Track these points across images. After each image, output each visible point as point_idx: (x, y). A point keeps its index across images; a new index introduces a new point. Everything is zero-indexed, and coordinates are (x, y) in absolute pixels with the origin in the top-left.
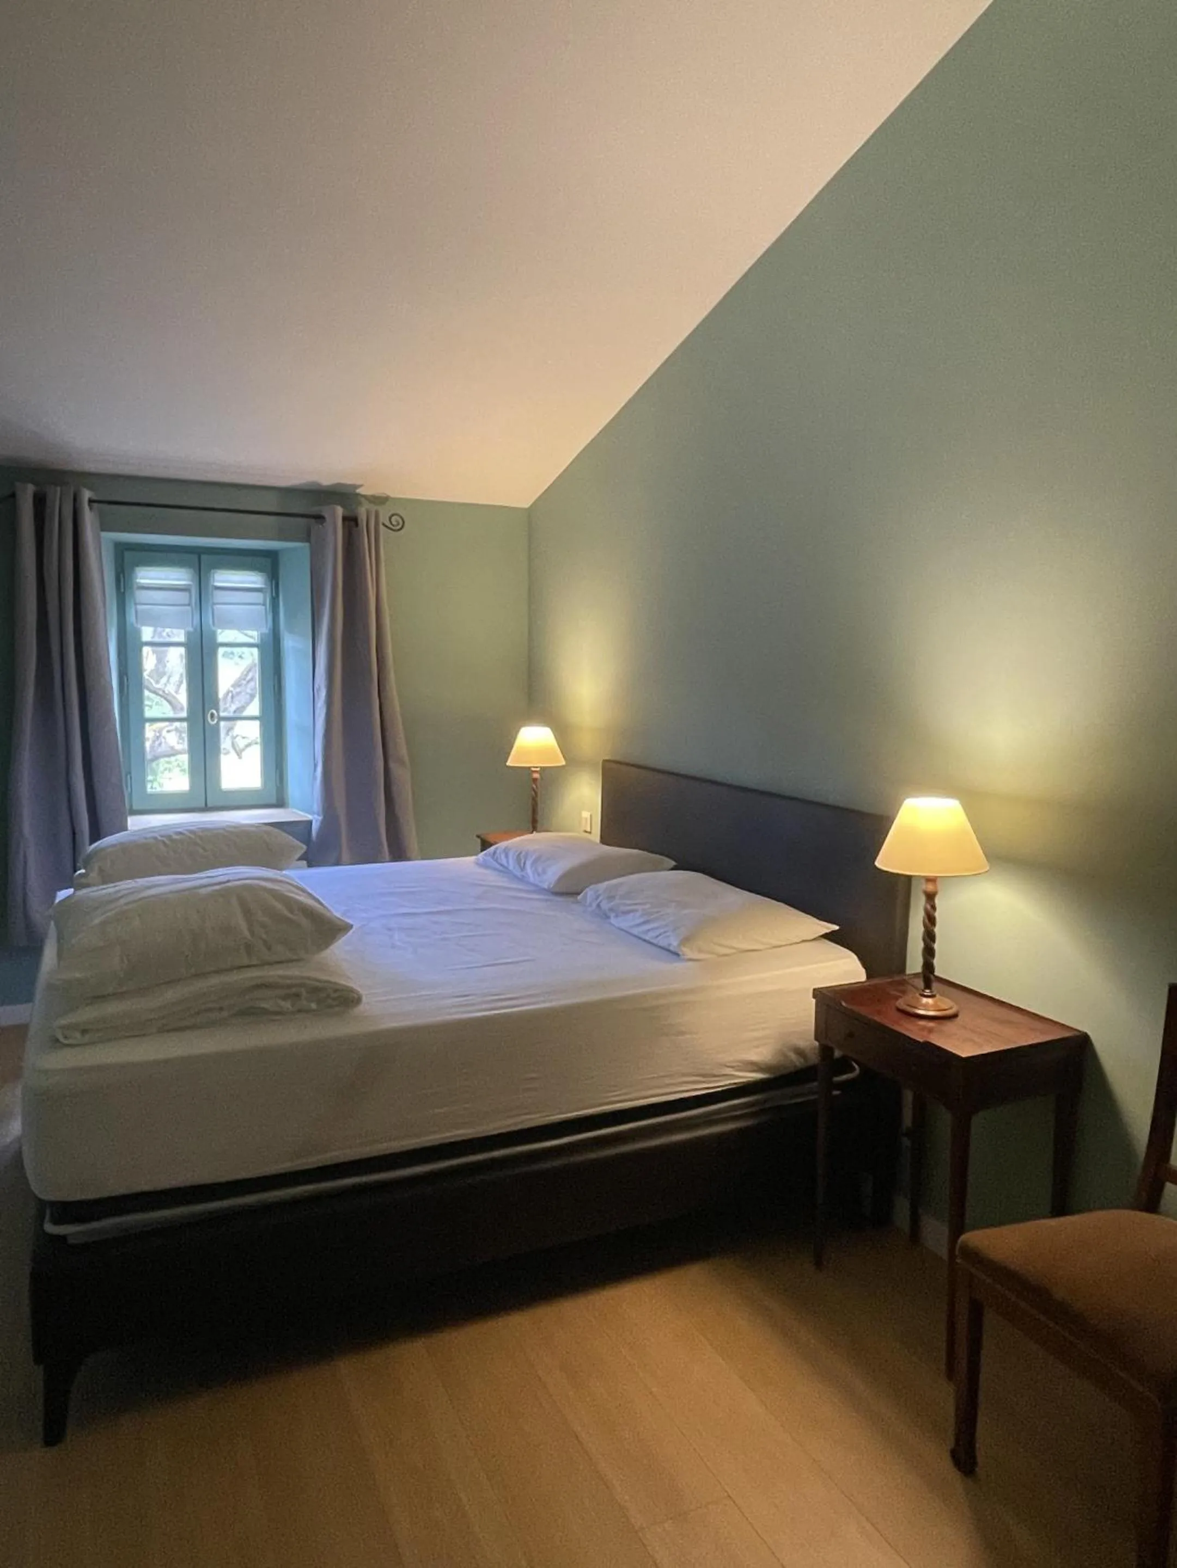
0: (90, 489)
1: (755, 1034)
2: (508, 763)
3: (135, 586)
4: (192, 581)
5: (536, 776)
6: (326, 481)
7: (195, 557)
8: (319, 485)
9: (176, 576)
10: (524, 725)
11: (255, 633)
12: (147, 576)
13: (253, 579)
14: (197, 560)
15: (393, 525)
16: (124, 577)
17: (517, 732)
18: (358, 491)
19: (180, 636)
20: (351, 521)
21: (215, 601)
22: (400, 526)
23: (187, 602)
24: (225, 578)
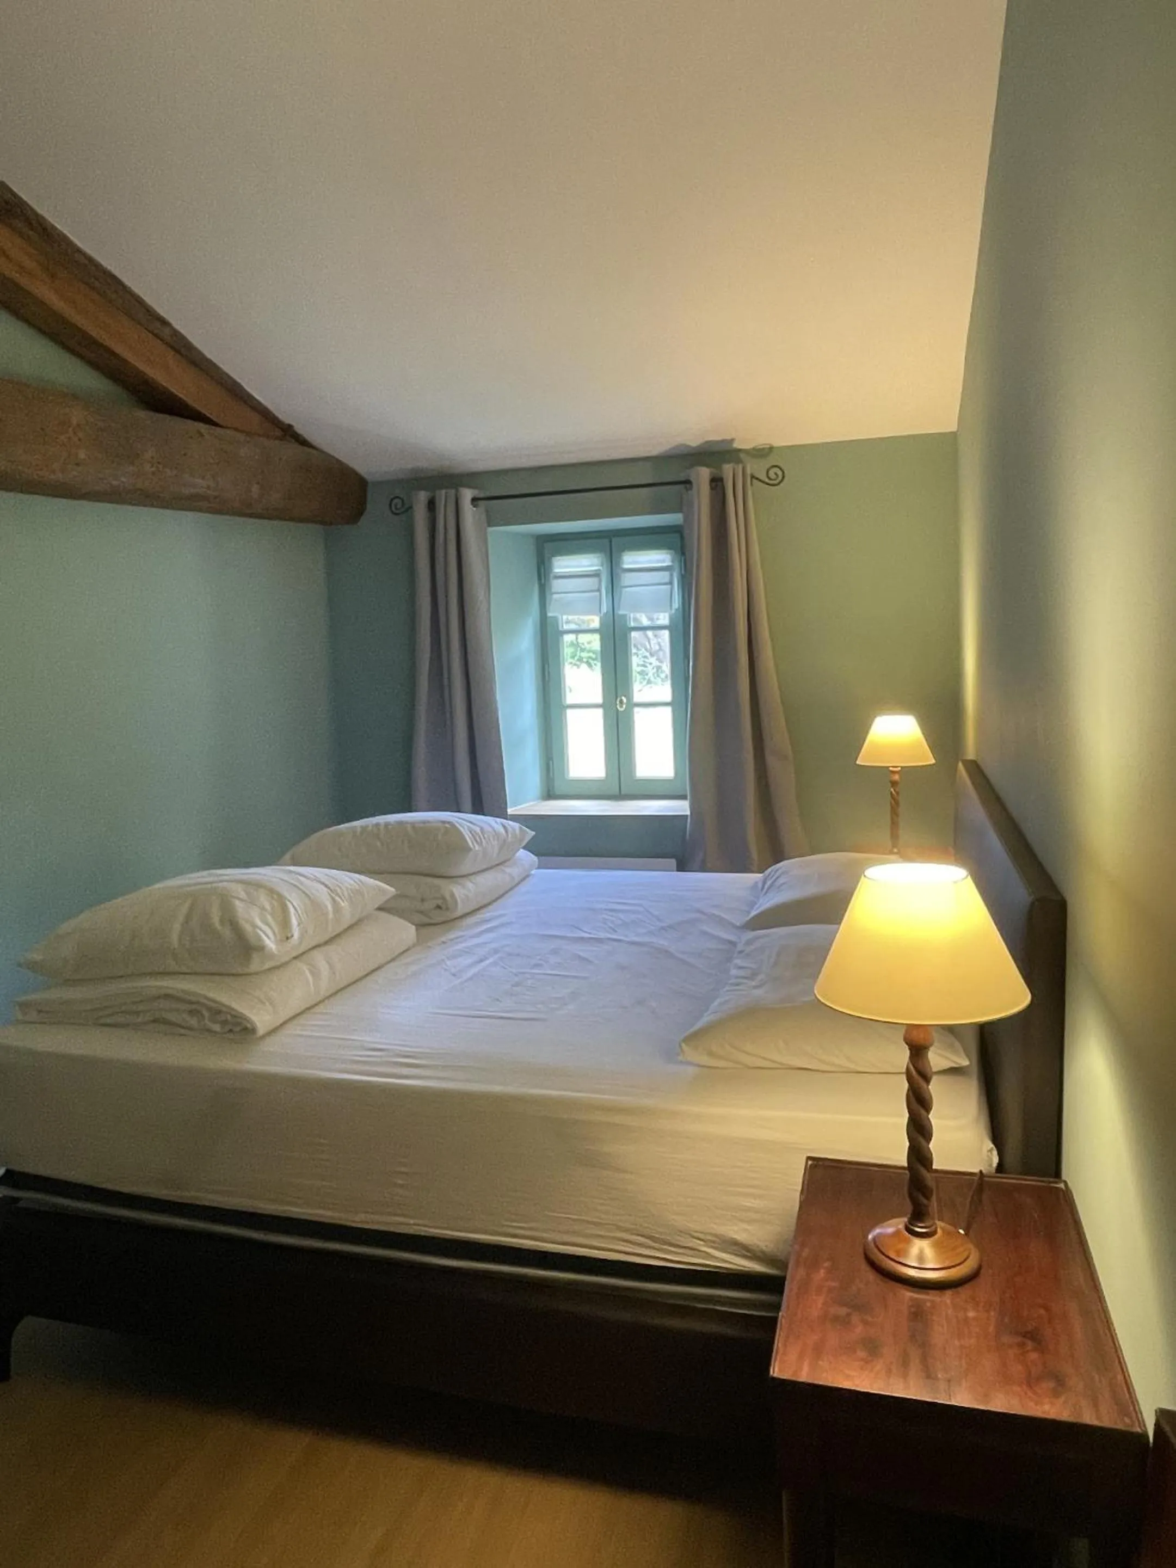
0: (469, 487)
1: (748, 1203)
2: (858, 762)
3: (552, 575)
4: (602, 565)
5: (896, 777)
6: (694, 442)
7: (606, 541)
8: (689, 446)
9: (587, 562)
10: (880, 714)
11: (667, 615)
12: (564, 564)
13: (659, 558)
14: (608, 544)
15: (775, 480)
16: (544, 569)
17: (873, 721)
18: (736, 445)
19: (595, 622)
20: (717, 482)
21: (623, 585)
22: (780, 478)
23: (596, 587)
24: (633, 559)
